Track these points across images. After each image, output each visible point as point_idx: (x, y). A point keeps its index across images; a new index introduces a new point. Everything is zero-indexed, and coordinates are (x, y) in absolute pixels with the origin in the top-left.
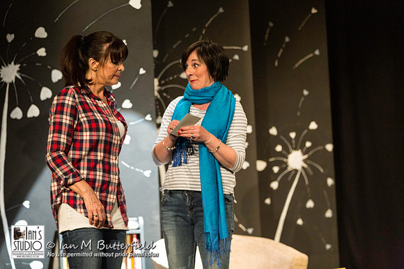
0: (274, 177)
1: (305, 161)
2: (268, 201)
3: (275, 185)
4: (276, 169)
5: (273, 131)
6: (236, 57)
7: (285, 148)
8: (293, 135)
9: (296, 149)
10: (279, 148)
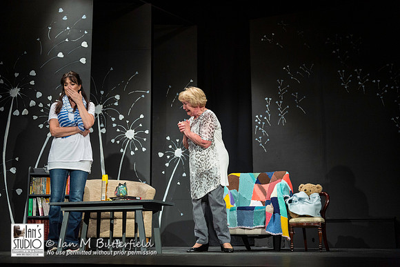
0: (167, 161)
1: (182, 153)
2: (163, 172)
3: (167, 165)
4: (168, 157)
5: (168, 138)
6: (143, 96)
7: (173, 146)
8: (178, 140)
9: (179, 148)
10: (170, 147)
